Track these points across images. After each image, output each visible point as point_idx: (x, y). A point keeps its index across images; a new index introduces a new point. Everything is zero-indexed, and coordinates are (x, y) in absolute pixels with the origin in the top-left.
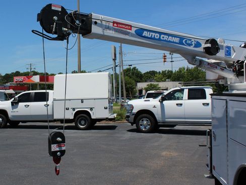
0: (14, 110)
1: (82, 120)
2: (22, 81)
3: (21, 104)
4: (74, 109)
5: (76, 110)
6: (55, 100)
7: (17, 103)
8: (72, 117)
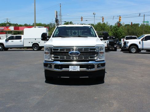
0: (7, 43)
1: (35, 47)
2: (3, 30)
3: (9, 41)
4: (32, 43)
5: (33, 43)
6: (24, 39)
7: (8, 40)
8: (31, 46)
